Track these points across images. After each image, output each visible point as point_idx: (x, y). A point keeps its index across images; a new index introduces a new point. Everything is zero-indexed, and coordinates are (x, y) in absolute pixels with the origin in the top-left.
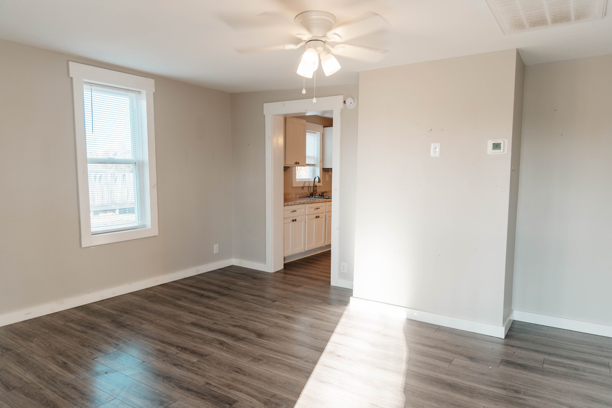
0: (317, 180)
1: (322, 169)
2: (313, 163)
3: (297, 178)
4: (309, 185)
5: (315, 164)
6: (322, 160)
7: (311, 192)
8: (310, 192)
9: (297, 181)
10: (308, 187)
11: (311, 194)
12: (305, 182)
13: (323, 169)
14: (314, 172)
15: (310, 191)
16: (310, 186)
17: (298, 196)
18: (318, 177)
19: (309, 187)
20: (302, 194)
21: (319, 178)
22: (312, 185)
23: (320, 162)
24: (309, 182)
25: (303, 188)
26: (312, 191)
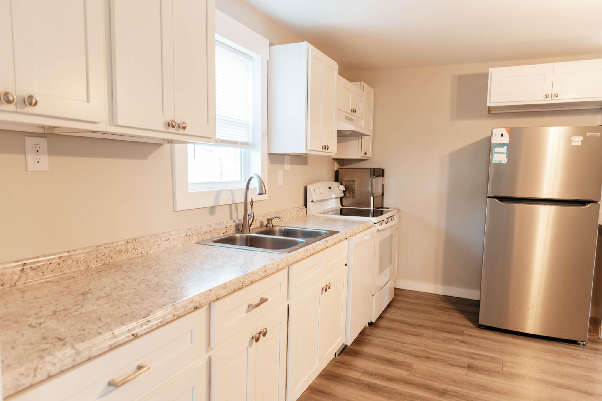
0: (255, 184)
1: (267, 156)
2: (244, 140)
3: (191, 179)
4: (233, 201)
5: (250, 141)
6: (266, 133)
7: (239, 218)
8: (234, 221)
9: (191, 189)
10: (228, 206)
11: (237, 226)
12: (219, 192)
13: (270, 154)
14: (246, 163)
15: (234, 218)
16: (235, 202)
17: (195, 239)
18: (259, 177)
19: (233, 206)
20: (208, 230)
21: (261, 183)
22: (240, 199)
23: (263, 137)
24: (232, 190)
25: (212, 209)
26: (241, 217)
